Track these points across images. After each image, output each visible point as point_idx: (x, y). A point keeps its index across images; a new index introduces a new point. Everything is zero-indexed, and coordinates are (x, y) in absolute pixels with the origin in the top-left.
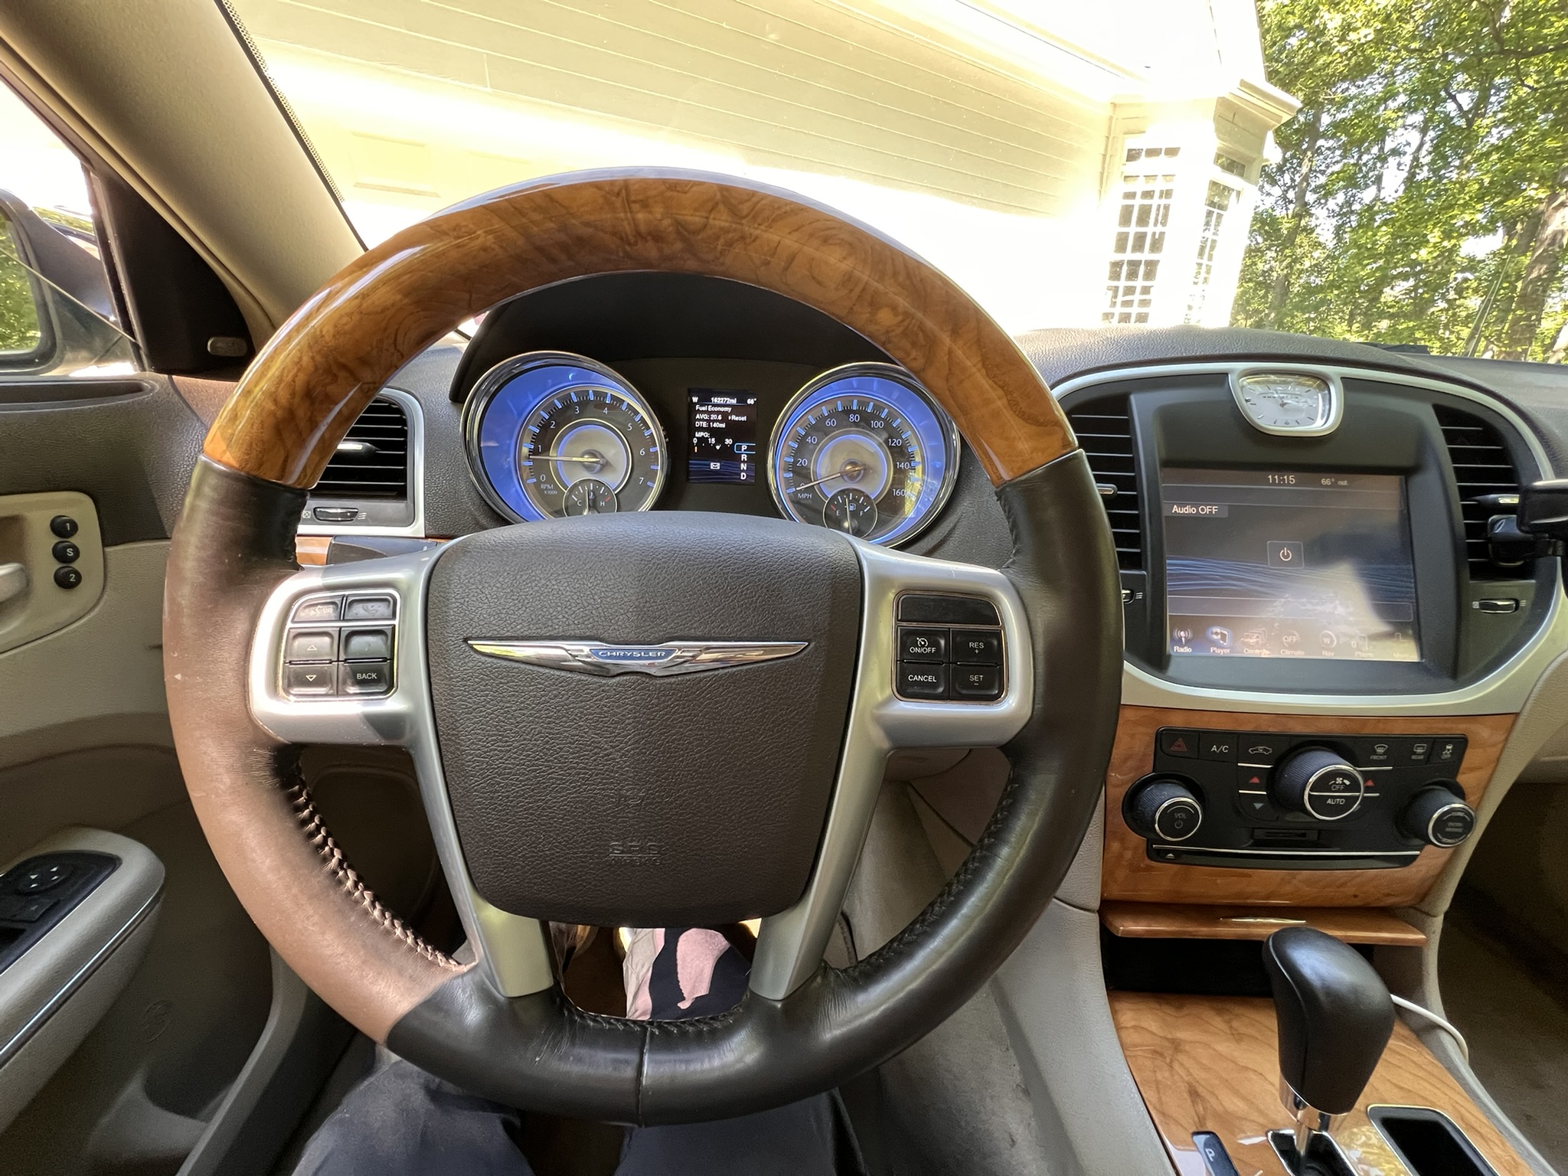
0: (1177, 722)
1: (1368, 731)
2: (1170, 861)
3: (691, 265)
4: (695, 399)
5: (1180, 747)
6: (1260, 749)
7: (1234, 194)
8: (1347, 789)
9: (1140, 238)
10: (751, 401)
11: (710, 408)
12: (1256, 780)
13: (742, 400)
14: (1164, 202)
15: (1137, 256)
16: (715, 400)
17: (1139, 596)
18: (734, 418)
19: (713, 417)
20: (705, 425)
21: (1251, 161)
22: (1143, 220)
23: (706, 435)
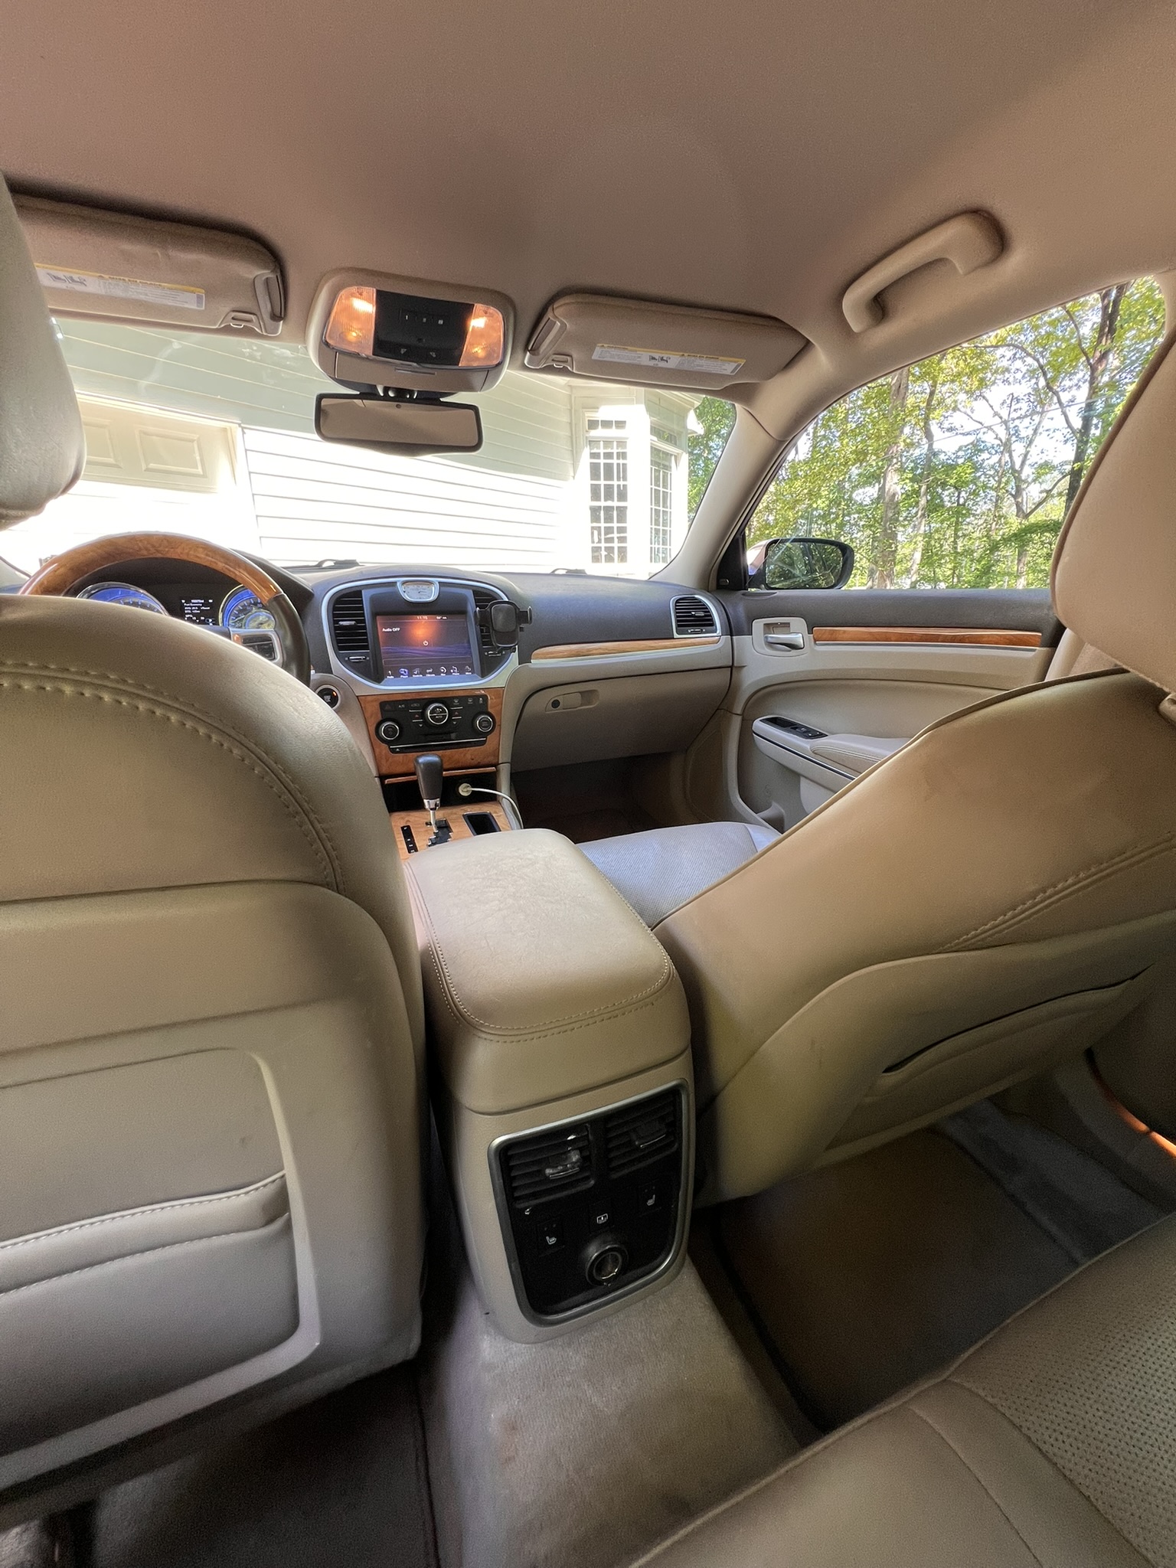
0: (386, 699)
1: (450, 695)
2: (398, 752)
3: (159, 555)
4: (183, 601)
5: (388, 707)
6: (415, 705)
7: (673, 458)
8: (441, 712)
9: (609, 489)
10: (211, 601)
11: (191, 605)
12: (417, 716)
13: (206, 600)
14: (621, 461)
15: (609, 503)
16: (192, 601)
17: (368, 658)
18: (203, 608)
19: (193, 608)
20: (190, 612)
21: (680, 434)
22: (609, 475)
23: (191, 616)
